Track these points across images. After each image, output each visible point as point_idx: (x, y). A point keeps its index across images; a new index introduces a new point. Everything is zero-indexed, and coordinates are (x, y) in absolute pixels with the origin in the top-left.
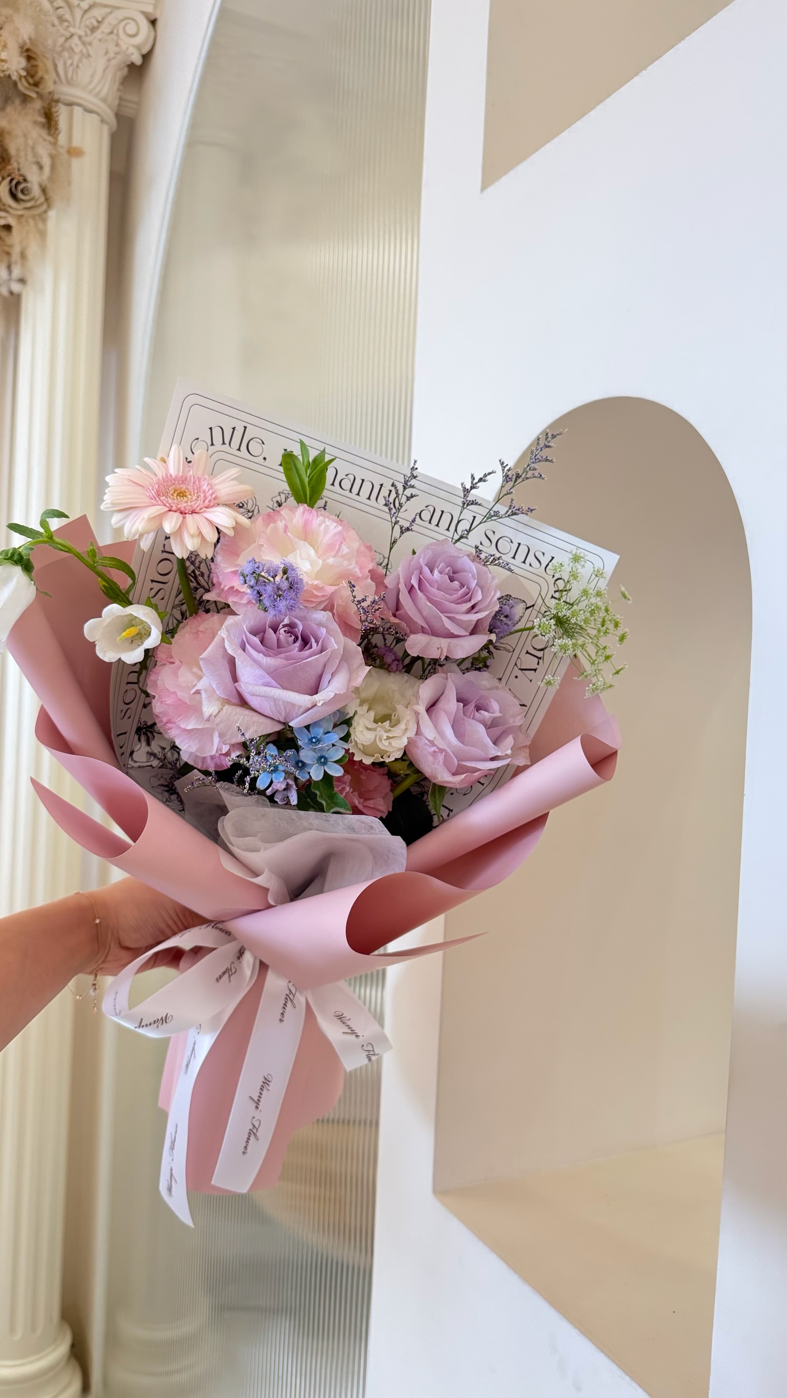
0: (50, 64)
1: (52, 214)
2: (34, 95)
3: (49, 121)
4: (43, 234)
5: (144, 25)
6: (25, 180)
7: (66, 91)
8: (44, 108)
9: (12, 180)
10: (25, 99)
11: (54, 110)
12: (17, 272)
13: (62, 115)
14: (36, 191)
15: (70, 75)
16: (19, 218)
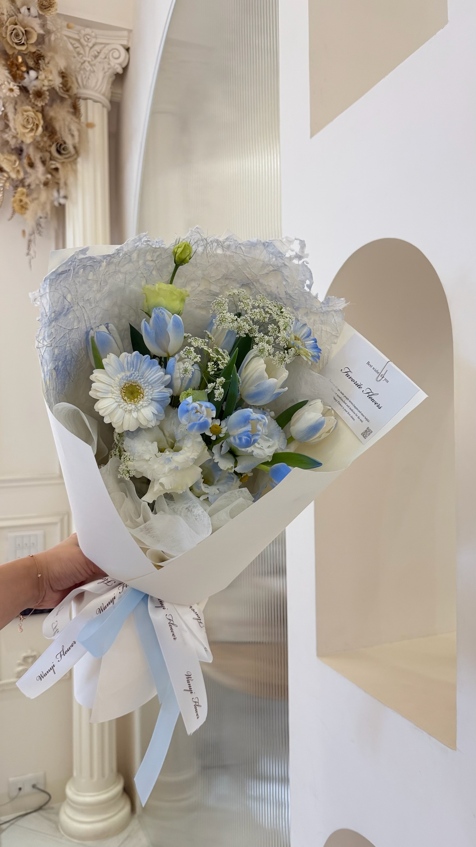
0: (74, 79)
1: (79, 160)
2: (66, 97)
3: (75, 110)
4: (75, 171)
5: (123, 51)
6: (65, 143)
7: (84, 92)
8: (73, 103)
9: (58, 144)
10: (62, 99)
11: (78, 103)
12: (62, 193)
13: (82, 104)
14: (71, 148)
15: (85, 83)
16: (63, 163)
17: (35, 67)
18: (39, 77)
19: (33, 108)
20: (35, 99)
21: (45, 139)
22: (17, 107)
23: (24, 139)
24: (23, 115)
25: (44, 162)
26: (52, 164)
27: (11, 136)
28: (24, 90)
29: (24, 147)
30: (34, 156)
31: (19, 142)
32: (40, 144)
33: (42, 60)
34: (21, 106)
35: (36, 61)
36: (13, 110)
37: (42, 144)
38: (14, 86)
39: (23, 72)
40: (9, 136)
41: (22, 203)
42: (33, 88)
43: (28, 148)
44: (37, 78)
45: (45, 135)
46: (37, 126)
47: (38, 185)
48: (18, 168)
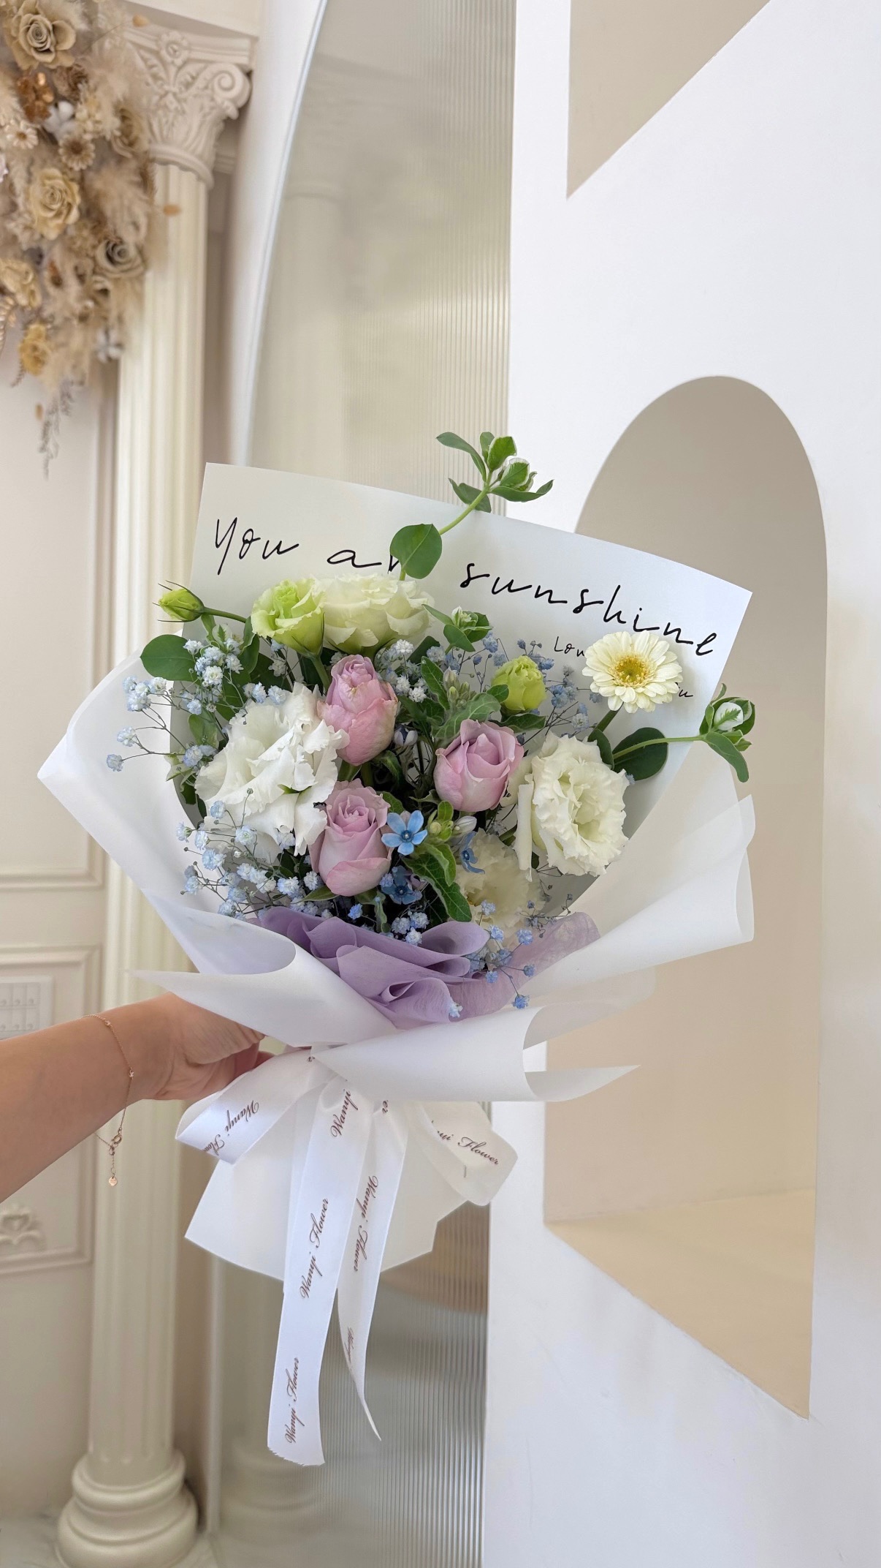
0: (145, 124)
1: (149, 275)
2: (128, 155)
3: (145, 181)
4: (140, 297)
5: (240, 77)
6: (122, 242)
7: (162, 150)
8: (140, 168)
9: (108, 243)
10: (120, 160)
11: (149, 169)
12: (114, 336)
13: (158, 174)
14: (132, 252)
15: (165, 133)
16: (116, 281)
17: (70, 96)
18: (78, 115)
19: (64, 173)
20: (69, 157)
21: (86, 233)
22: (32, 169)
23: (45, 231)
24: (44, 185)
25: (81, 278)
26: (96, 282)
27: (21, 227)
28: (47, 138)
29: (45, 247)
30: (63, 265)
31: (37, 236)
32: (74, 243)
33: (85, 84)
34: (42, 167)
35: (72, 83)
36: (25, 174)
37: (79, 243)
38: (27, 127)
39: (48, 104)
40: (17, 226)
41: (37, 353)
42: (66, 136)
43: (50, 249)
44: (73, 117)
45: (85, 226)
46: (70, 206)
47: (67, 320)
48: (33, 287)
